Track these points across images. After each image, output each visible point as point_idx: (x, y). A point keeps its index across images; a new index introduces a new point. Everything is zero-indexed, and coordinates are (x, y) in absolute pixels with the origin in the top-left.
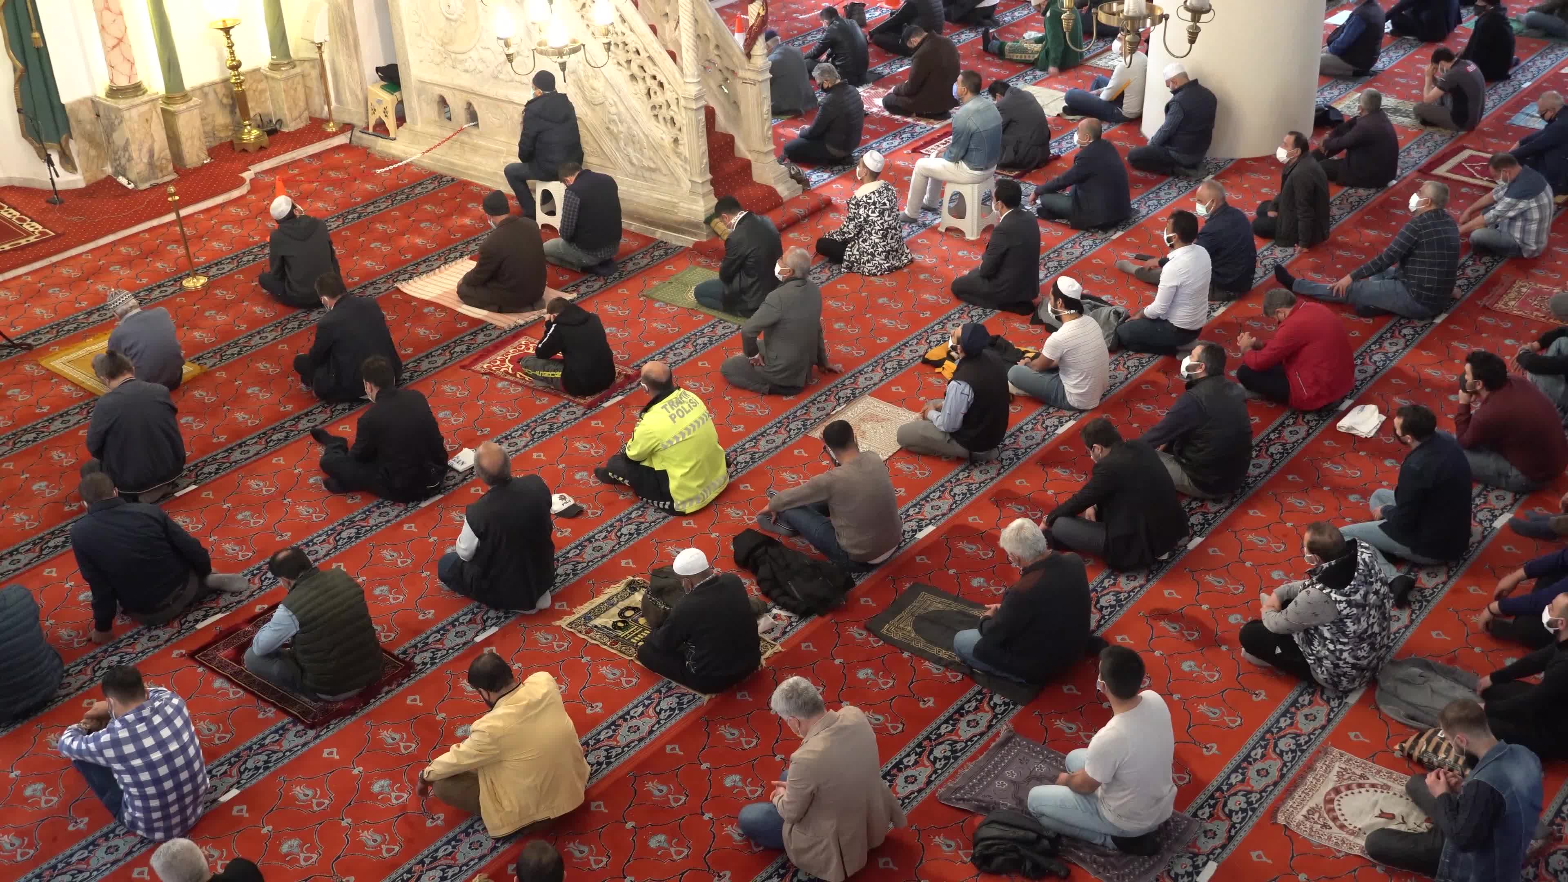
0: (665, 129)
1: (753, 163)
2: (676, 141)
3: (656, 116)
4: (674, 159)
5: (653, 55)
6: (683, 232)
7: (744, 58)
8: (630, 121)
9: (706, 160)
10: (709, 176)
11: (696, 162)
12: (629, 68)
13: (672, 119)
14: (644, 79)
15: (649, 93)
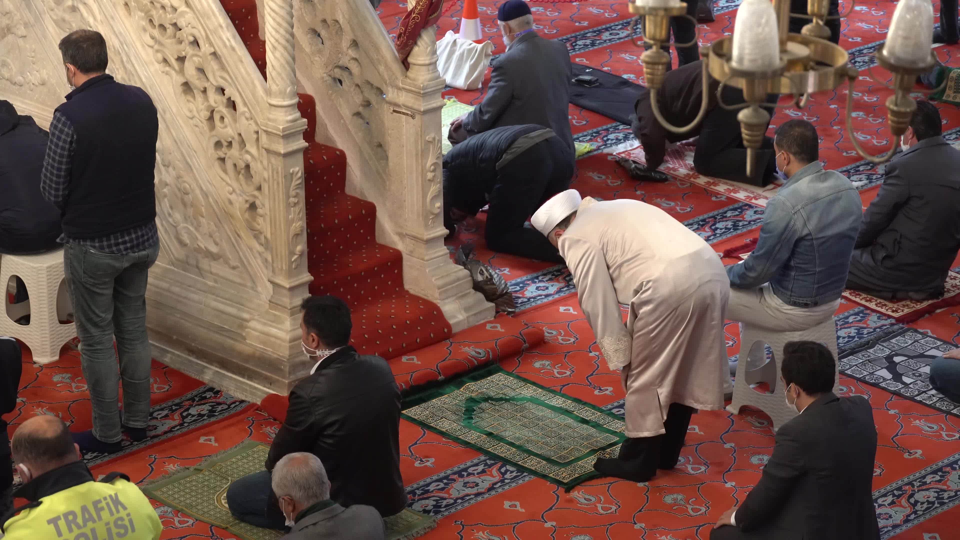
0: (235, 185)
1: (405, 256)
2: (253, 207)
3: (222, 160)
4: (248, 239)
5: (222, 52)
6: (250, 375)
7: (396, 68)
8: (180, 165)
9: (301, 247)
10: (307, 277)
11: (282, 249)
12: (181, 71)
13: (248, 167)
14: (205, 91)
15: (211, 118)
